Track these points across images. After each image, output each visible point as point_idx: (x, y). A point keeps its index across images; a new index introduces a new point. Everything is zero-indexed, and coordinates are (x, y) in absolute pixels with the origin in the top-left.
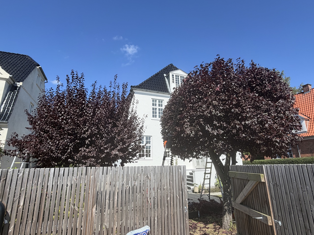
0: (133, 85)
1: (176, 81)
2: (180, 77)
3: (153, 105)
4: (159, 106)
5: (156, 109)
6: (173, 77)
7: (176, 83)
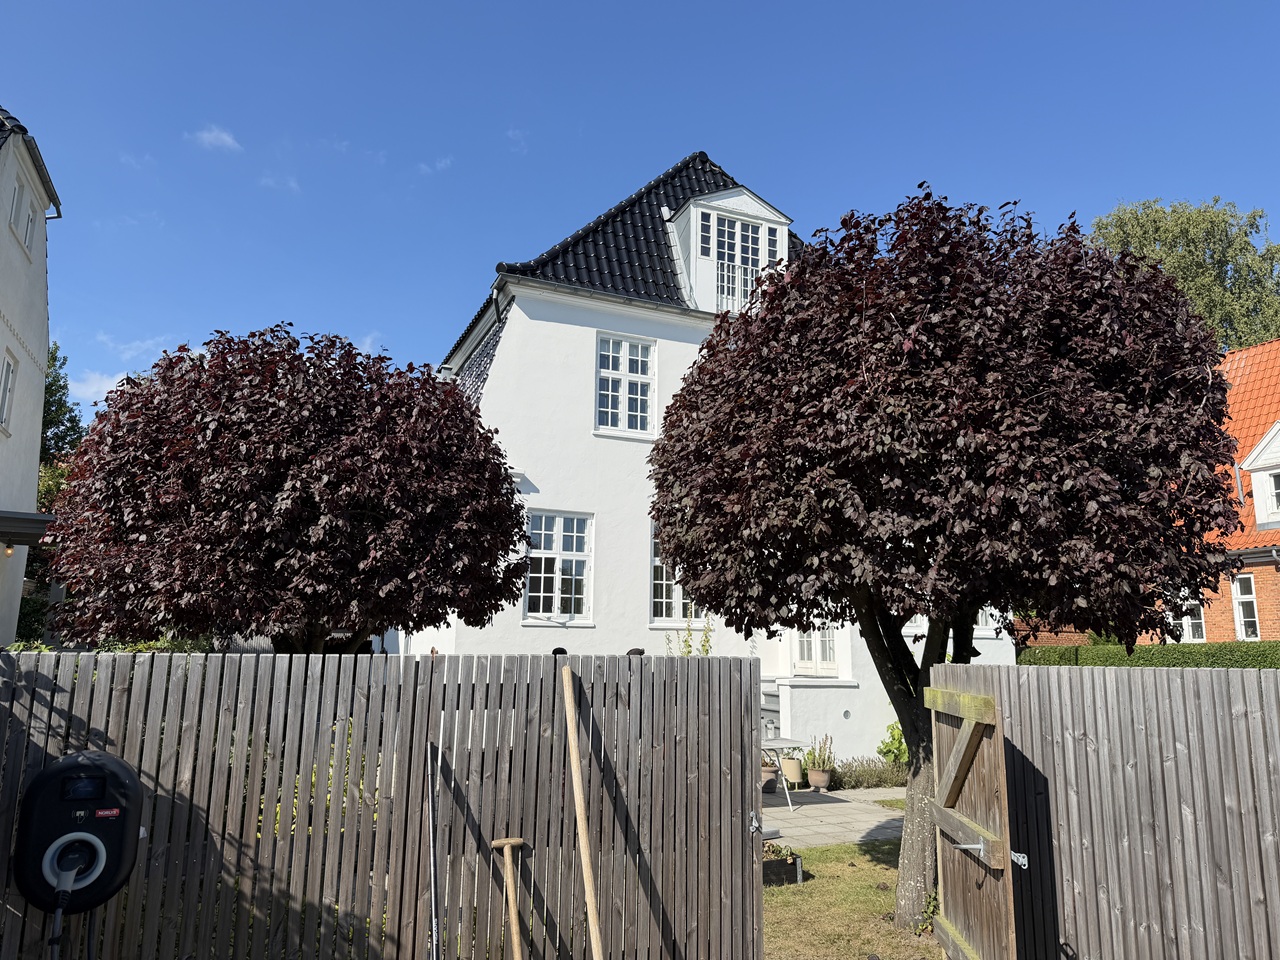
0: (508, 260)
1: (721, 245)
2: (738, 226)
3: (603, 361)
4: (631, 371)
5: (616, 383)
6: (706, 229)
7: (721, 256)
